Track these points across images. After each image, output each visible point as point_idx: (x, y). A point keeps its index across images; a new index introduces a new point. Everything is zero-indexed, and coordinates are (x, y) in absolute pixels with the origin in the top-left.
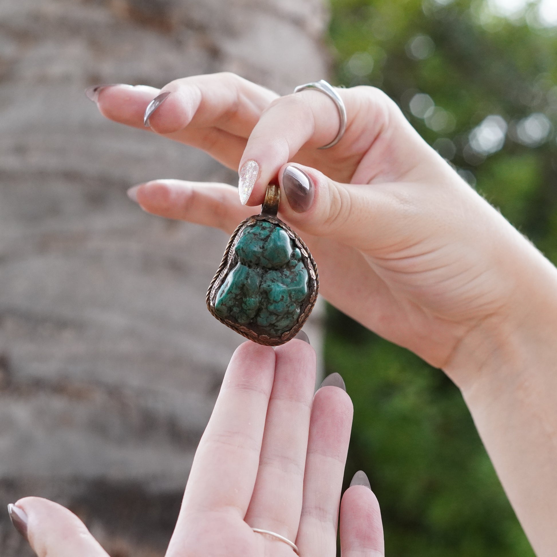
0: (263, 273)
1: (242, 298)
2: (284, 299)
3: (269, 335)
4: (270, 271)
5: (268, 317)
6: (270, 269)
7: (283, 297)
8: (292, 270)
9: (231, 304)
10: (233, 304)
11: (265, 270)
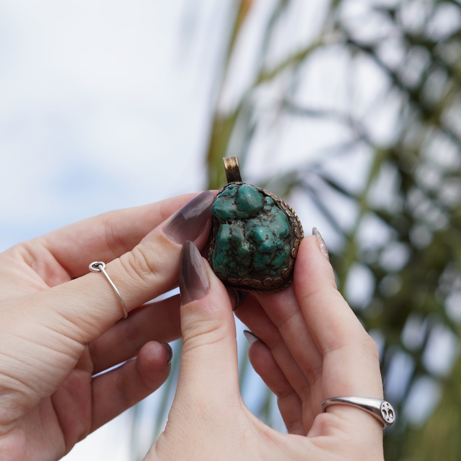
0: (243, 224)
1: (233, 253)
2: (269, 237)
3: (271, 276)
4: (249, 221)
5: (261, 259)
6: (248, 219)
7: (267, 236)
8: (269, 214)
9: (226, 261)
10: (228, 261)
11: (245, 222)
